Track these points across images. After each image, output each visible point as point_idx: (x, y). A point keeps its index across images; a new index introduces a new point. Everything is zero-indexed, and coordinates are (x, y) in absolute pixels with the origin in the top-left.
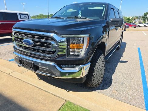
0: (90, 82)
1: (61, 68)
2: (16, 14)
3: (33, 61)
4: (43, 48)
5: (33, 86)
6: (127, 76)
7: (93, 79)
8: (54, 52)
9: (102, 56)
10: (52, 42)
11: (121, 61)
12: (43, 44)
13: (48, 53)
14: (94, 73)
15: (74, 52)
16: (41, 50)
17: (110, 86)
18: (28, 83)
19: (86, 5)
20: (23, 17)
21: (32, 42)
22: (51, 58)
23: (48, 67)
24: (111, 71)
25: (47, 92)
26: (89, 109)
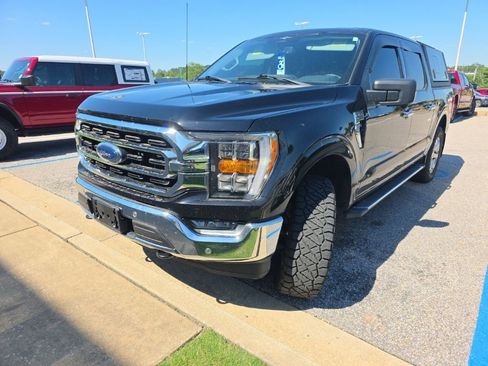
0: (287, 278)
1: (192, 228)
2: (111, 68)
3: (120, 205)
4: (146, 170)
5: (124, 277)
6: (432, 270)
7: (294, 270)
8: (173, 182)
9: (327, 200)
10: (168, 153)
11: (424, 221)
12: (146, 158)
13: (158, 182)
14: (297, 253)
15: (229, 182)
16: (142, 176)
17: (359, 299)
18: (111, 269)
19: (300, 38)
20: (130, 74)
21: (118, 151)
22: (163, 197)
23: (156, 225)
24: (378, 253)
25: (156, 296)
26: (265, 360)
